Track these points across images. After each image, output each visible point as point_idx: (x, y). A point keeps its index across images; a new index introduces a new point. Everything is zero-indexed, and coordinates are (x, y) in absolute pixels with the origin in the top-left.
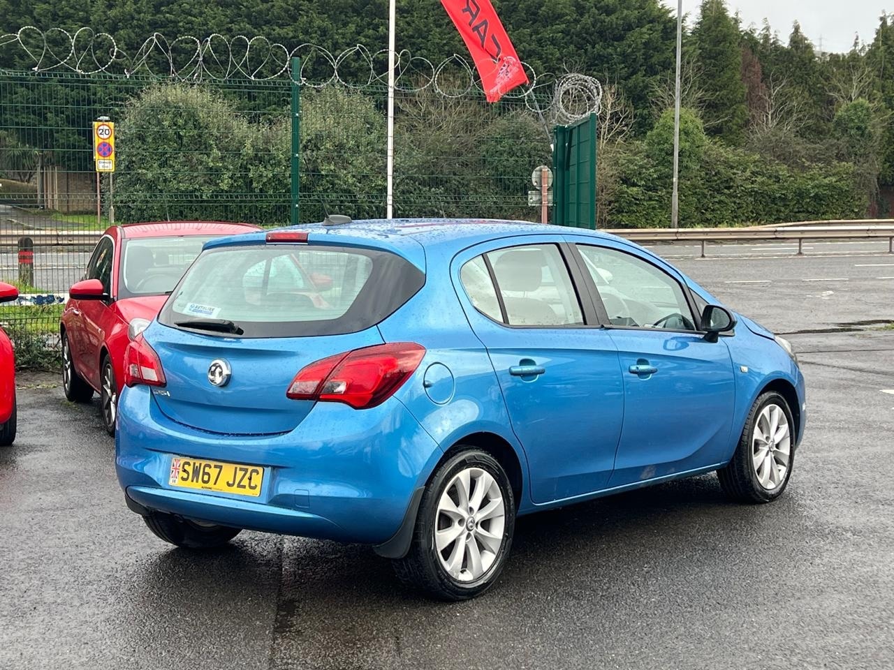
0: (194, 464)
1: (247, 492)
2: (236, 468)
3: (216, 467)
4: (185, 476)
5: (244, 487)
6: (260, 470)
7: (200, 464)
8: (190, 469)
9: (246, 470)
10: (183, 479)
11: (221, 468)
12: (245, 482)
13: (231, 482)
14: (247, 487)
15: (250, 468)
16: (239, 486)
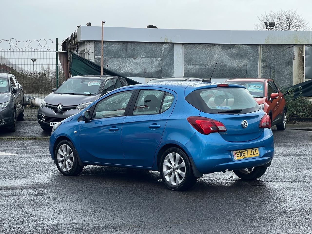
0: (239, 152)
1: (256, 155)
2: (251, 150)
3: (246, 151)
4: (238, 156)
5: (255, 154)
6: (257, 149)
7: (241, 151)
8: (239, 153)
9: (254, 150)
10: (238, 157)
11: (247, 151)
12: (255, 153)
13: (251, 154)
14: (256, 154)
15: (255, 149)
16: (254, 154)
